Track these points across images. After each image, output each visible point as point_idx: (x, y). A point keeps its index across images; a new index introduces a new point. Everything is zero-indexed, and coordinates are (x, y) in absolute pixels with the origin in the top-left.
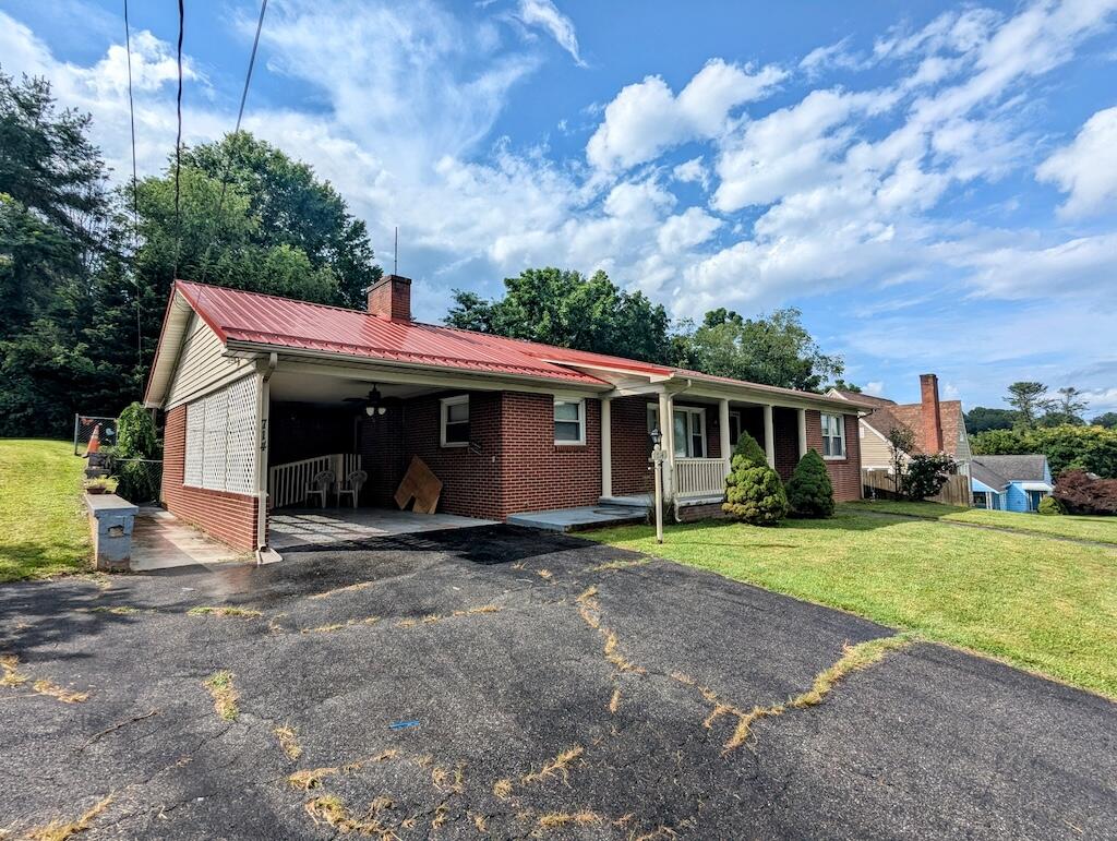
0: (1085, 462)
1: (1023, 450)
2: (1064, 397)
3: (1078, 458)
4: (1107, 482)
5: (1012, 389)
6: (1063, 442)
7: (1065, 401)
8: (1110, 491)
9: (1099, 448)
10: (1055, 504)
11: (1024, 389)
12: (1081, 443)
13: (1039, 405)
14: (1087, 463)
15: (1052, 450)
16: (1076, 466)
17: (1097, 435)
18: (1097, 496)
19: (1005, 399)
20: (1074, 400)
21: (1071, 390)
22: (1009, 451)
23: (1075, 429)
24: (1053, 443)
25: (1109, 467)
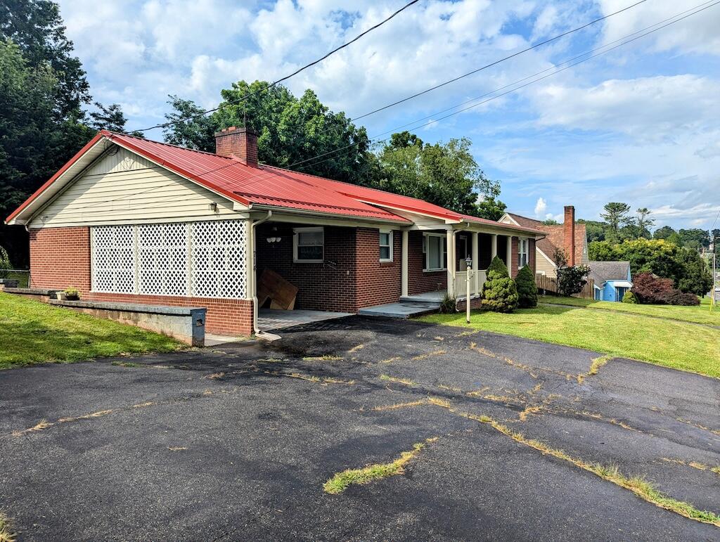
0: (651, 266)
1: (614, 257)
2: (640, 215)
3: (648, 263)
4: (663, 280)
5: (607, 207)
6: (639, 251)
7: (640, 218)
8: (664, 287)
9: (660, 257)
10: (633, 297)
11: (615, 208)
12: (650, 252)
13: (623, 221)
14: (653, 267)
15: (632, 257)
16: (646, 268)
17: (660, 247)
18: (657, 291)
19: (601, 215)
20: (647, 217)
21: (645, 210)
22: (605, 258)
23: (647, 242)
24: (633, 252)
25: (665, 270)
